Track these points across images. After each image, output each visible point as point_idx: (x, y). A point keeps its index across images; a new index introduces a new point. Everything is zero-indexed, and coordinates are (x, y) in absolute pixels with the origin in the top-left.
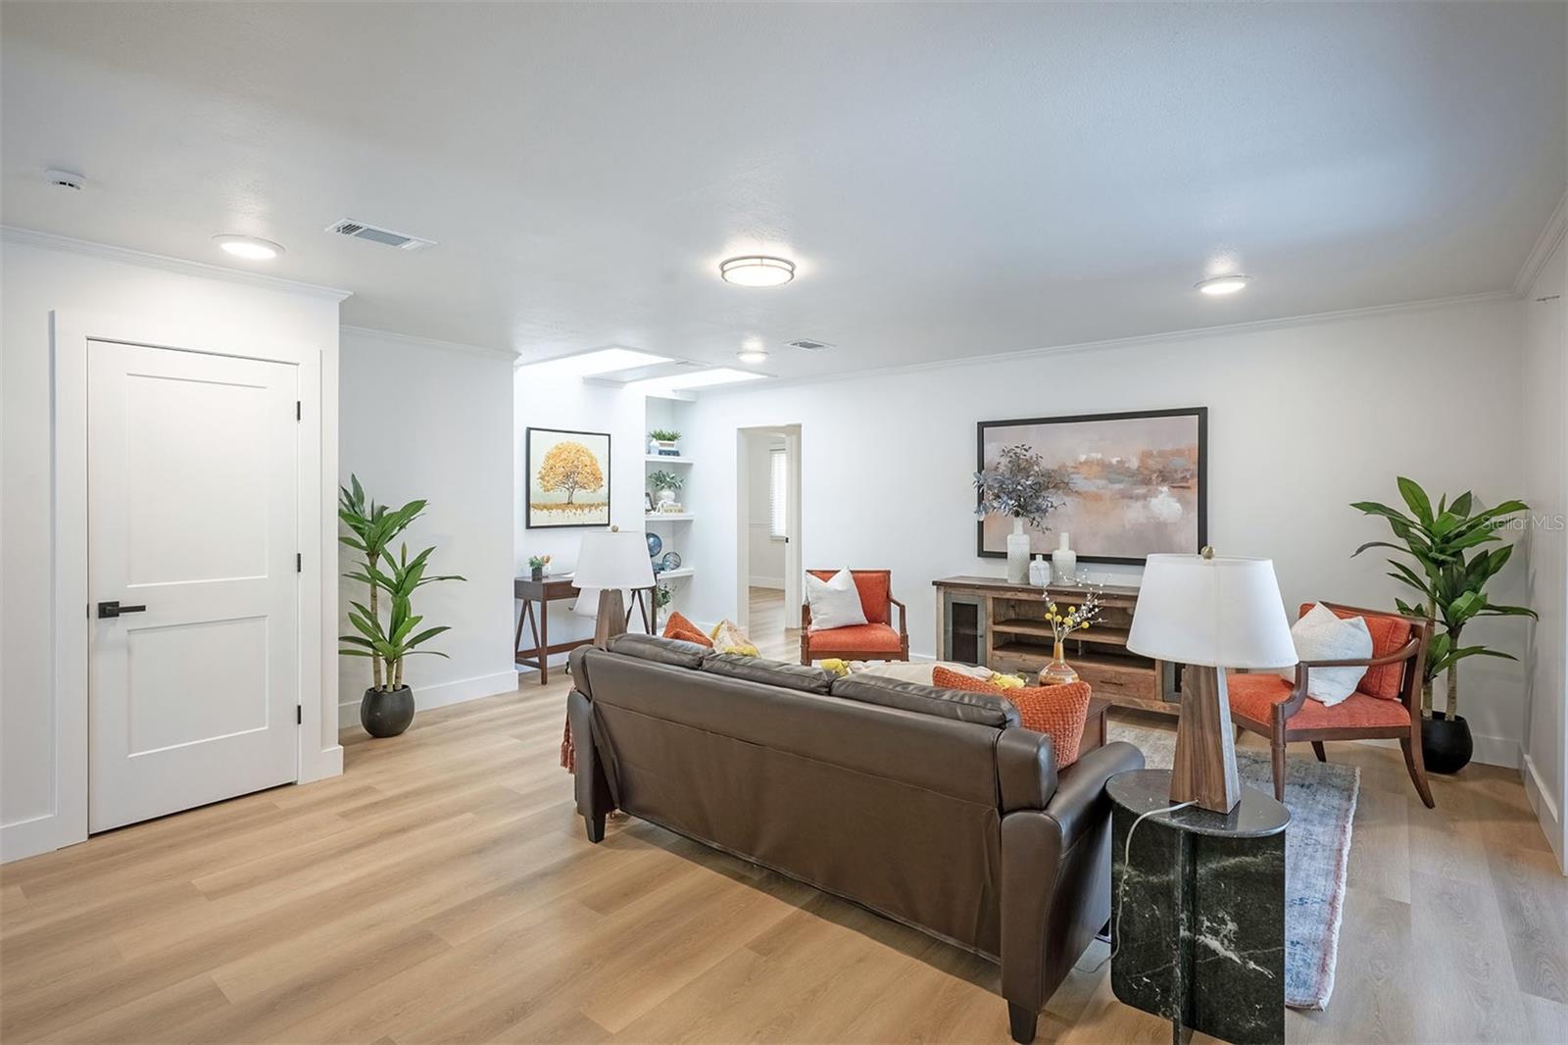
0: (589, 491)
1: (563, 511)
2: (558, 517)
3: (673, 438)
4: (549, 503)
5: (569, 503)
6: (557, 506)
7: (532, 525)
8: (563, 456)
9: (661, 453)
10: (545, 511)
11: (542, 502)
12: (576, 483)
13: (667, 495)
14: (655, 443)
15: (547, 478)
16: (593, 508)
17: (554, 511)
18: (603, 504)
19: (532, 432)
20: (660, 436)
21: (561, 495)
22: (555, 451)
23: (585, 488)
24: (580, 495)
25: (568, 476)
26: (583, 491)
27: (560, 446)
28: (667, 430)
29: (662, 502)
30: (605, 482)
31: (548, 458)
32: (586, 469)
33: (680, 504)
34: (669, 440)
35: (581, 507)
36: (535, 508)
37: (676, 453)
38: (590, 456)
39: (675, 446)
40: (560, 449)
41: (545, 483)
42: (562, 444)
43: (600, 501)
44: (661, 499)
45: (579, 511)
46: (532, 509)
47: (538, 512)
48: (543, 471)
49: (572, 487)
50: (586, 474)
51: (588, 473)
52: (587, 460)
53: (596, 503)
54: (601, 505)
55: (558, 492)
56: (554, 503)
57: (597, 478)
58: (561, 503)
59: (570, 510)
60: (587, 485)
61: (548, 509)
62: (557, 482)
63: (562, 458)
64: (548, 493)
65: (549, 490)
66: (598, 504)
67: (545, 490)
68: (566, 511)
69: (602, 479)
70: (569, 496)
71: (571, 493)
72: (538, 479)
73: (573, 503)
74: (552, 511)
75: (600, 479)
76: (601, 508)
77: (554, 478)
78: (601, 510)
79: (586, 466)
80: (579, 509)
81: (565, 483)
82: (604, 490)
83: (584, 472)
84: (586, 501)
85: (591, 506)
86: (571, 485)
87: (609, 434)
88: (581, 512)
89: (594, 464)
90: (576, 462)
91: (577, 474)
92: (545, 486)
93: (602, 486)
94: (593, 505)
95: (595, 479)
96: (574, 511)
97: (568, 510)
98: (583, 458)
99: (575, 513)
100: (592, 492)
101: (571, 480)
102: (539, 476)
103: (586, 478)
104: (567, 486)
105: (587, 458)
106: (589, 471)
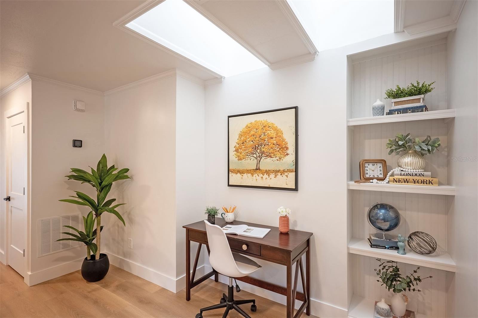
0: (274, 159)
1: (252, 175)
2: (248, 179)
4: (241, 168)
5: (257, 169)
6: (248, 171)
7: (230, 184)
8: (252, 133)
9: (391, 112)
10: (239, 174)
12: (263, 153)
15: (240, 150)
16: (279, 174)
17: (246, 174)
18: (290, 171)
19: (230, 118)
21: (250, 163)
22: (245, 130)
23: (270, 157)
24: (267, 163)
25: (256, 148)
26: (269, 160)
27: (249, 125)
30: (292, 152)
31: (241, 136)
32: (272, 141)
34: (411, 94)
35: (268, 172)
36: (231, 171)
37: (422, 109)
38: (276, 130)
39: (422, 101)
40: (249, 128)
42: (251, 123)
43: (286, 168)
45: (266, 176)
46: (230, 173)
47: (234, 175)
48: (238, 146)
49: (259, 156)
50: (272, 145)
51: (274, 144)
52: (272, 133)
53: (282, 169)
54: (287, 172)
55: (248, 160)
56: (245, 169)
57: (283, 148)
58: (250, 169)
59: (258, 175)
60: (272, 154)
61: (241, 173)
62: (247, 153)
63: (251, 135)
64: (240, 161)
65: (240, 159)
66: (284, 171)
67: (239, 160)
68: (254, 175)
69: (287, 148)
70: (257, 164)
71: (258, 161)
72: (234, 151)
73: (260, 169)
74: (244, 175)
75: (285, 149)
76: (286, 174)
77: (245, 150)
78: (287, 176)
79: (272, 138)
80: (265, 174)
81: (253, 154)
82: (291, 158)
83: (270, 144)
84: (272, 168)
85: (276, 172)
86: (258, 155)
87: (296, 108)
88: (267, 176)
89: (280, 136)
90: (262, 136)
91: (263, 146)
92: (239, 156)
93: (287, 154)
94: (279, 171)
95: (280, 149)
96: (261, 175)
97: (256, 175)
98: (268, 132)
99: (262, 178)
100: (278, 160)
101: (258, 151)
102: (235, 149)
103: (272, 148)
104: (255, 156)
105: (272, 131)
106: (275, 142)
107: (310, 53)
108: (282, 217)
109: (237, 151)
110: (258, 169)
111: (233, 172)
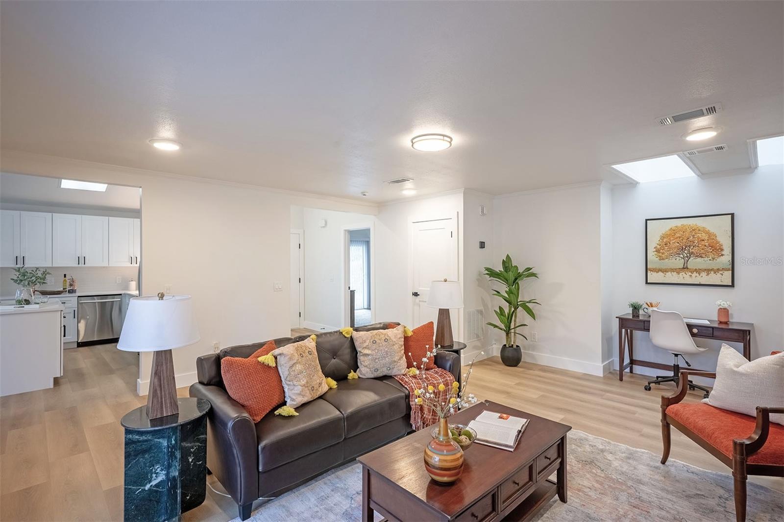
0: (706, 259)
1: (678, 273)
2: (673, 277)
4: (663, 267)
5: (684, 268)
6: (672, 270)
7: (648, 282)
8: (678, 235)
10: (660, 273)
11: (657, 266)
12: (692, 253)
15: (661, 251)
16: (712, 272)
17: (670, 273)
18: (725, 270)
19: (648, 221)
21: (676, 263)
22: (668, 233)
23: (702, 257)
24: (697, 263)
25: (682, 249)
26: (699, 259)
27: (674, 229)
30: (727, 251)
31: (662, 238)
32: (703, 243)
35: (699, 271)
36: (649, 270)
38: (708, 233)
40: (673, 231)
41: (660, 254)
42: (676, 227)
43: (721, 267)
45: (695, 274)
46: (649, 272)
47: (654, 274)
48: (659, 247)
49: (687, 257)
50: (703, 247)
51: (705, 246)
52: (704, 236)
53: (715, 268)
54: (721, 271)
55: (672, 261)
56: (669, 268)
57: (717, 250)
58: (675, 268)
59: (685, 273)
60: (703, 255)
61: (663, 272)
62: (672, 253)
63: (676, 237)
64: (662, 261)
65: (663, 259)
66: (718, 270)
67: (660, 260)
68: (681, 274)
69: (722, 250)
70: (684, 263)
71: (686, 262)
72: (654, 252)
73: (688, 268)
74: (667, 273)
75: (720, 250)
76: (721, 272)
77: (669, 251)
78: (722, 274)
79: (703, 240)
80: (695, 272)
81: (679, 254)
82: (727, 258)
83: (700, 245)
84: (703, 267)
85: (708, 270)
86: (686, 255)
87: (733, 215)
88: (697, 275)
89: (713, 239)
90: (691, 238)
91: (692, 247)
92: (660, 256)
93: (722, 255)
94: (712, 270)
95: (713, 250)
96: (690, 274)
97: (683, 273)
98: (699, 235)
99: (691, 276)
100: (710, 260)
101: (686, 252)
102: (655, 250)
103: (703, 249)
104: (682, 256)
105: (704, 234)
106: (707, 244)
107: (751, 167)
108: (721, 309)
109: (658, 251)
111: (652, 271)
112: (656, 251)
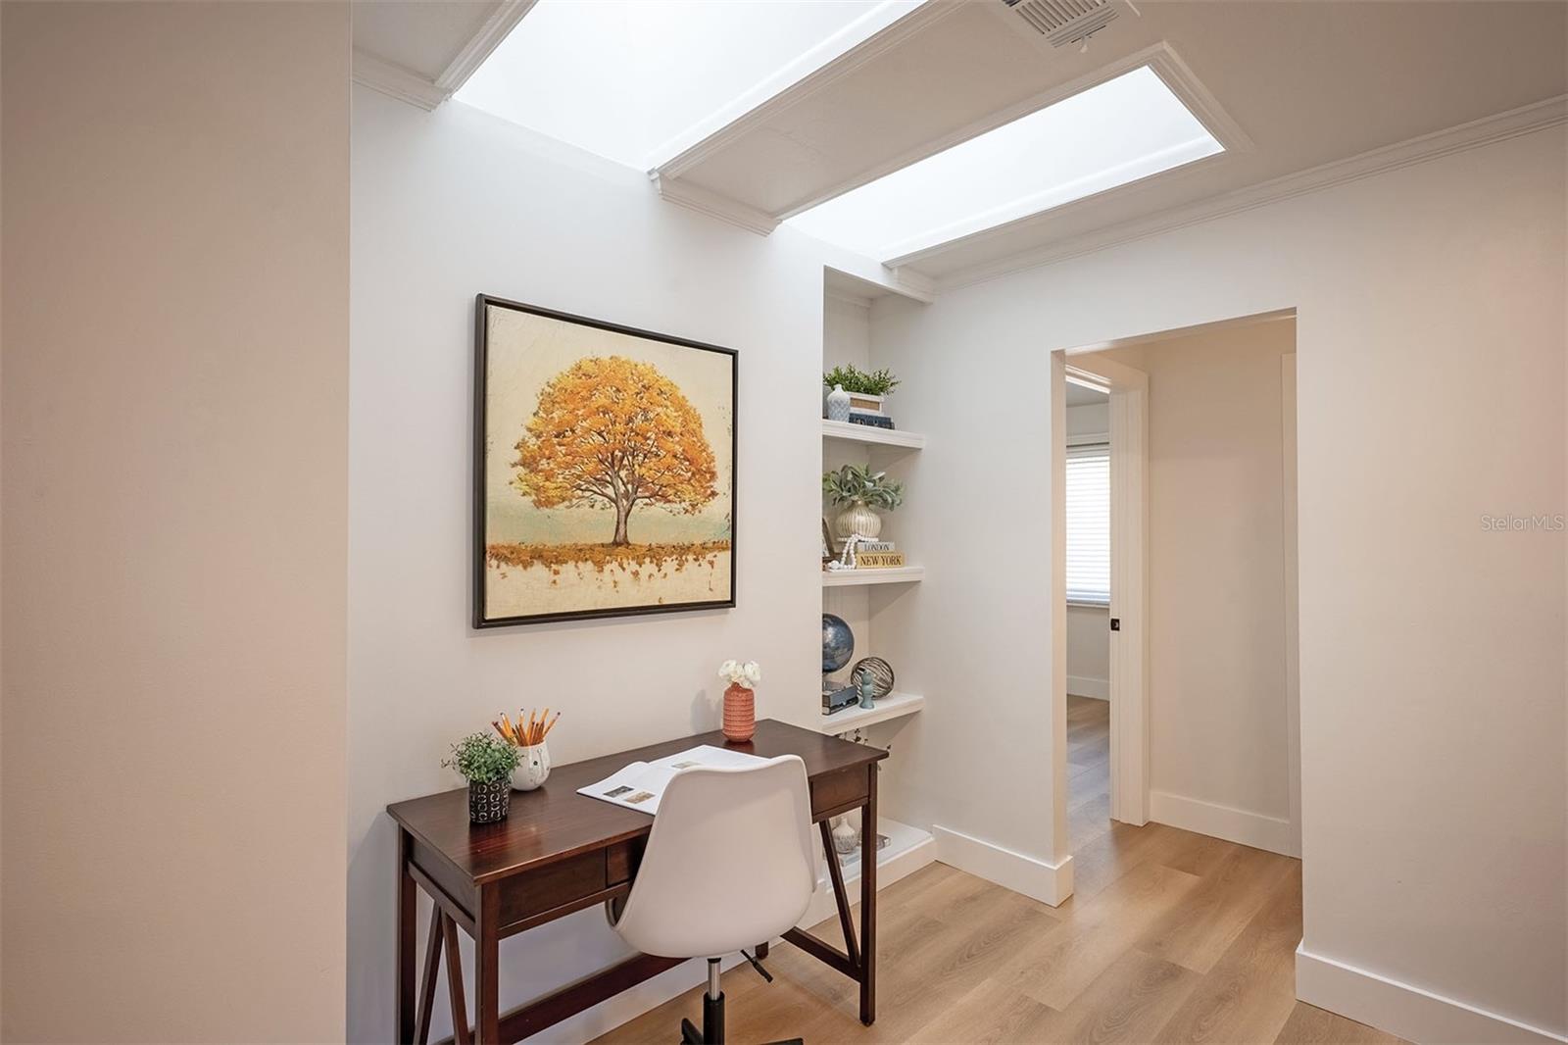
0: (676, 507)
1: (600, 566)
2: (580, 587)
3: (876, 387)
4: (551, 542)
5: (616, 544)
6: (581, 553)
7: (491, 614)
8: (600, 400)
9: (853, 418)
10: (538, 569)
12: (639, 482)
13: (863, 522)
14: (839, 393)
15: (544, 464)
16: (691, 557)
17: (571, 565)
18: (718, 546)
19: (494, 309)
20: (852, 384)
21: (592, 520)
22: (570, 383)
23: (665, 499)
24: (651, 521)
25: (613, 463)
26: (659, 509)
27: (589, 368)
28: (865, 370)
29: (854, 539)
30: (722, 484)
31: (549, 400)
32: (669, 443)
33: (892, 546)
34: (867, 391)
35: (656, 554)
36: (497, 556)
37: (885, 423)
38: (681, 406)
39: (881, 409)
41: (539, 479)
42: (596, 361)
43: (708, 537)
44: (848, 534)
45: (648, 567)
46: (491, 563)
47: (515, 572)
48: (533, 442)
49: (626, 495)
50: (669, 459)
51: (675, 456)
52: (671, 418)
53: (697, 542)
54: (711, 550)
55: (581, 510)
56: (568, 543)
57: (701, 473)
58: (590, 543)
59: (621, 565)
60: (671, 491)
61: (548, 563)
62: (579, 477)
63: (594, 406)
64: (546, 511)
65: (549, 503)
66: (704, 546)
67: (538, 504)
68: (607, 568)
69: (713, 475)
70: (618, 523)
71: (623, 514)
72: (514, 465)
73: (628, 544)
74: (563, 568)
75: (708, 476)
76: (709, 556)
77: (568, 466)
78: (711, 563)
79: (670, 434)
80: (648, 560)
81: (603, 483)
82: (720, 506)
83: (662, 453)
84: (669, 537)
85: (681, 551)
86: (622, 488)
87: (733, 355)
88: (653, 568)
89: (693, 432)
90: (638, 420)
91: (641, 458)
92: (538, 489)
93: (714, 494)
94: (690, 548)
95: (693, 474)
96: (633, 566)
97: (615, 565)
98: (659, 410)
99: (636, 574)
100: (687, 511)
101: (623, 474)
102: (517, 455)
103: (668, 469)
104: (610, 491)
105: (671, 411)
106: (679, 449)
108: (733, 686)
109: (529, 463)
110: (620, 543)
111: (507, 560)
112: (523, 463)
